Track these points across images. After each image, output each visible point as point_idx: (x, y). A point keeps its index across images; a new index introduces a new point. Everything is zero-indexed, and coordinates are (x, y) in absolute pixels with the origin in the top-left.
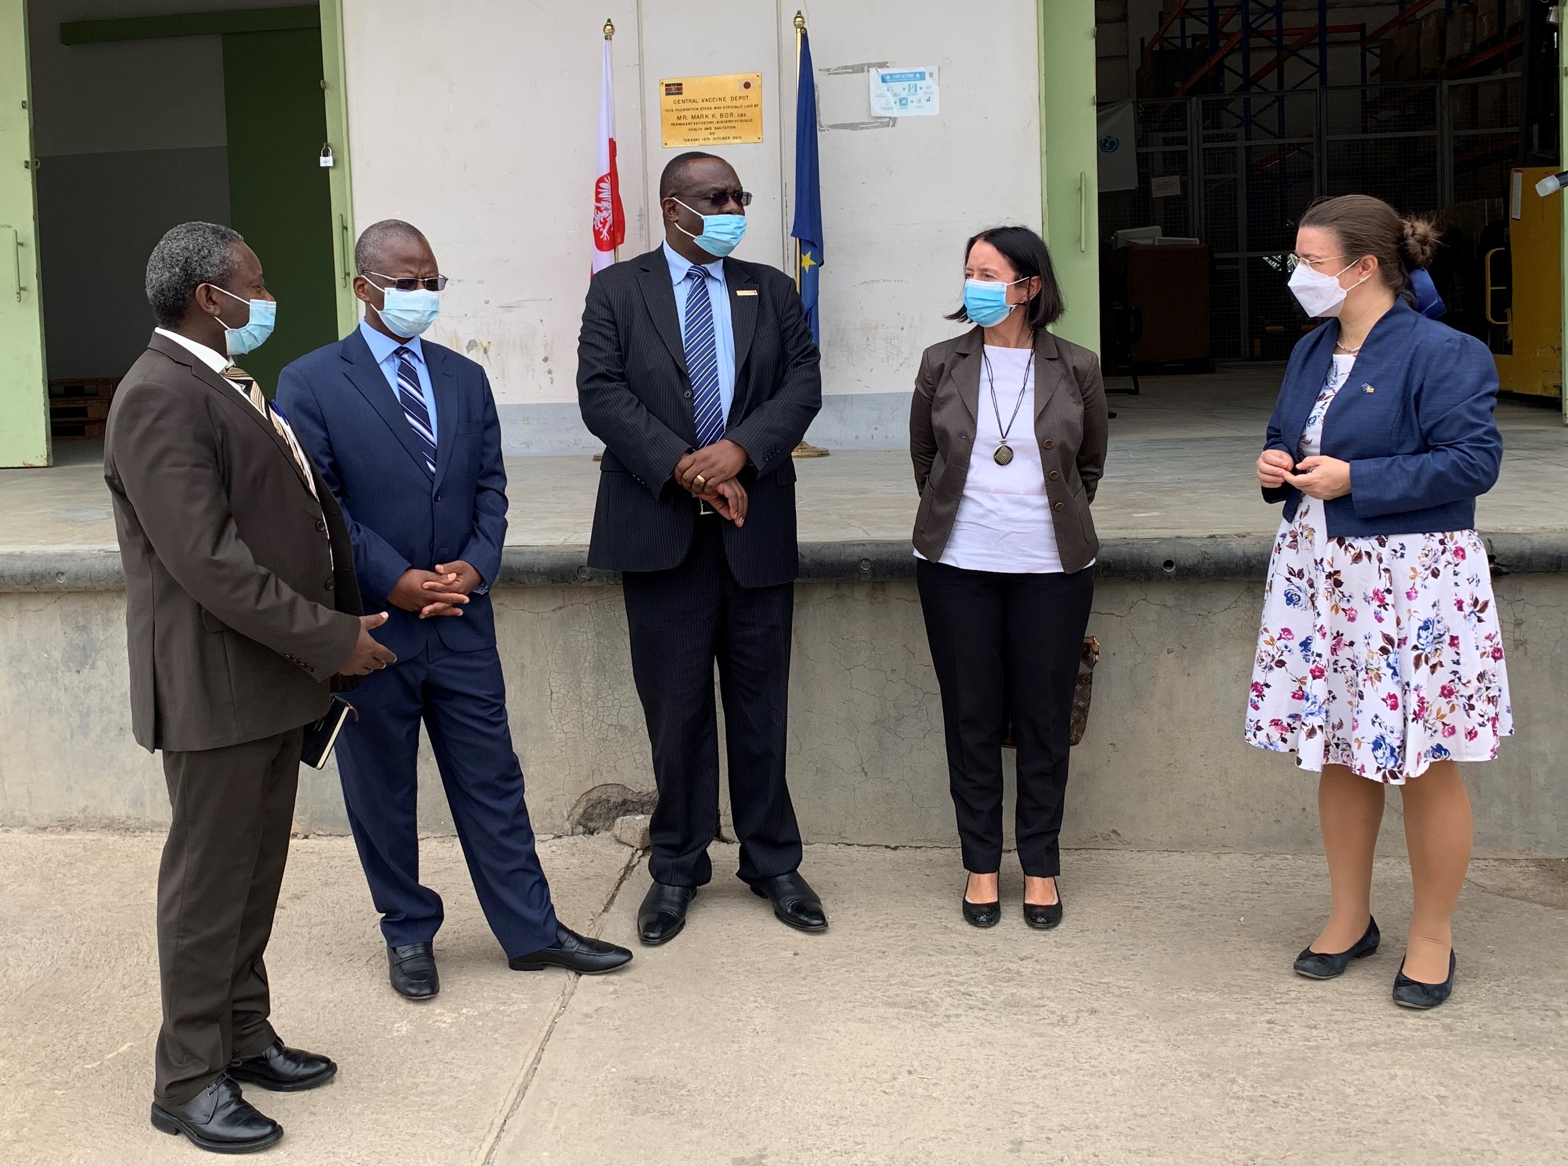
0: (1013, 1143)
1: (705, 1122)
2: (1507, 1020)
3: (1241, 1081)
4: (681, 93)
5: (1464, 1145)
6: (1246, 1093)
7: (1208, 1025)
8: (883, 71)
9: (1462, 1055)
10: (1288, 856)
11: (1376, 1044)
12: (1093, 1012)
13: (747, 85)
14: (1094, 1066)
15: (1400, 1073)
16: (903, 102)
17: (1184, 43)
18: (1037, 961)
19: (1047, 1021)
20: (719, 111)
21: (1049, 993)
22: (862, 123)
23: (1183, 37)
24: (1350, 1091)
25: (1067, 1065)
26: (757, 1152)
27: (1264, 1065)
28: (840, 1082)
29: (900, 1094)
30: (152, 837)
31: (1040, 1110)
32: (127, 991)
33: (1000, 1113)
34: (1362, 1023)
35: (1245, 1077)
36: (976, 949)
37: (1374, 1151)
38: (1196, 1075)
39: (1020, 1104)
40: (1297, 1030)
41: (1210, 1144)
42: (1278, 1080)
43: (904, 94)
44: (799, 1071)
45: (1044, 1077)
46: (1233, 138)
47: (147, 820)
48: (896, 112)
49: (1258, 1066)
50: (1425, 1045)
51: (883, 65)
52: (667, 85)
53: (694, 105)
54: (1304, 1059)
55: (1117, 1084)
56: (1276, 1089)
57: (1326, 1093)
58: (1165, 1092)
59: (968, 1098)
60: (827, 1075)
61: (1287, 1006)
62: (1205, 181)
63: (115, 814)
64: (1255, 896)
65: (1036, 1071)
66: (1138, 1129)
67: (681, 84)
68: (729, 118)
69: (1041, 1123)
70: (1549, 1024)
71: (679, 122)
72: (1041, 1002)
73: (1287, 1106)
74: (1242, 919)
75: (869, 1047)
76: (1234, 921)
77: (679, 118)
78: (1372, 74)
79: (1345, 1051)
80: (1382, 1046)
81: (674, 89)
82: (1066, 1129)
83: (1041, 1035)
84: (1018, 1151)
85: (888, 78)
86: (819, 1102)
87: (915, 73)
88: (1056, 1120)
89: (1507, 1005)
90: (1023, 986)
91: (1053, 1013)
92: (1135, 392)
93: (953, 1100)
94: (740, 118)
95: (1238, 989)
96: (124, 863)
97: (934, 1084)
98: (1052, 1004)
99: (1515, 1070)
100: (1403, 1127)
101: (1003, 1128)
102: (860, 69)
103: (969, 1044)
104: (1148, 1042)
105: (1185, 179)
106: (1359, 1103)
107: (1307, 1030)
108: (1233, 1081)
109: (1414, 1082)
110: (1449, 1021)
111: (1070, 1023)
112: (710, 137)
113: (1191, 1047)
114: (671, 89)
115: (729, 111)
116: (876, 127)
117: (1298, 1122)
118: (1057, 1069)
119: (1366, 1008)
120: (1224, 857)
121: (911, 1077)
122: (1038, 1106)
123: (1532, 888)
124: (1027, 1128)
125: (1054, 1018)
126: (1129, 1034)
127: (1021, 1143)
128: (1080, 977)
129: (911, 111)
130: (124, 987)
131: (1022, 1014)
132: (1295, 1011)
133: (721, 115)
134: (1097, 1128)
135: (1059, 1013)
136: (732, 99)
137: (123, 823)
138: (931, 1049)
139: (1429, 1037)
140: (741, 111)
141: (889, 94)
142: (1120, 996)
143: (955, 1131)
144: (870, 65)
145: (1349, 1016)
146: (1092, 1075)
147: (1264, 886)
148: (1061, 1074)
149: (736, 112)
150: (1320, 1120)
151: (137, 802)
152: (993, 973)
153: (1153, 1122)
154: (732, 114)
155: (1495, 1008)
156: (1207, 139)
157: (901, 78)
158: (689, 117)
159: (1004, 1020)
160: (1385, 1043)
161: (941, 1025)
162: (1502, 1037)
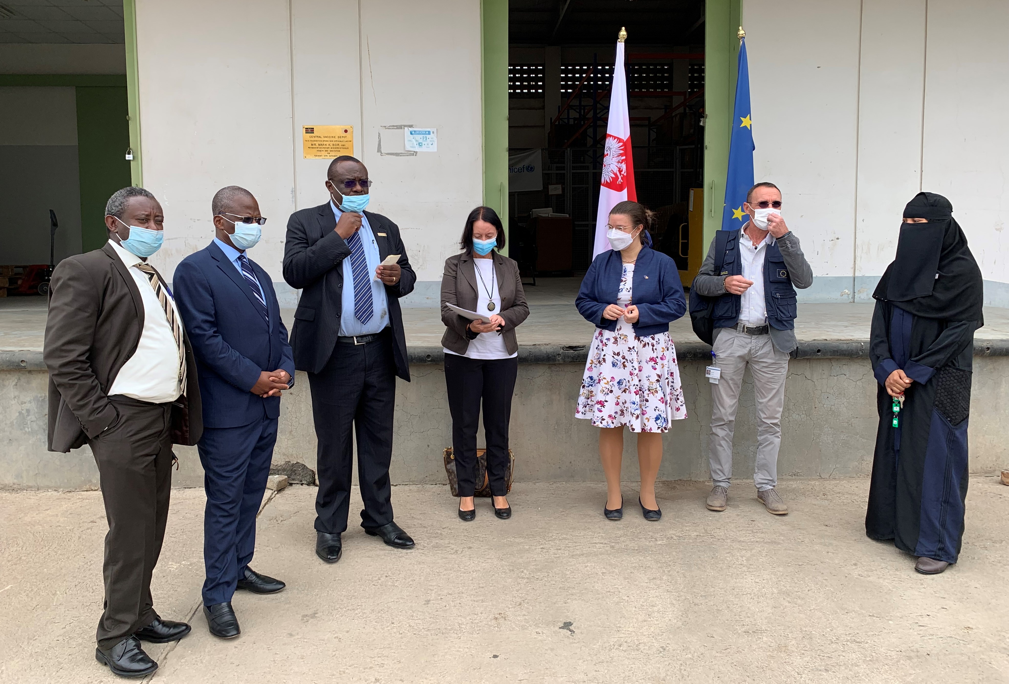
0: (426, 601)
1: (292, 601)
2: (636, 543)
3: (525, 571)
4: (313, 133)
5: (608, 590)
6: (527, 576)
7: (517, 551)
8: (411, 129)
9: (615, 557)
10: (564, 483)
11: (582, 555)
12: (470, 548)
13: (346, 131)
14: (466, 569)
15: (589, 565)
16: (420, 144)
17: (568, 121)
18: (450, 529)
19: (450, 553)
20: (332, 143)
21: (451, 542)
22: (401, 153)
23: (568, 118)
24: (568, 573)
25: (455, 569)
26: (313, 612)
27: (536, 565)
28: (355, 582)
29: (381, 585)
30: (27, 493)
31: (440, 588)
32: (10, 563)
33: (423, 590)
34: (579, 547)
35: (527, 570)
36: (424, 525)
37: (572, 594)
38: (507, 571)
39: (432, 586)
40: (552, 551)
41: (508, 596)
42: (541, 570)
43: (421, 141)
44: (337, 579)
45: (444, 575)
46: (588, 168)
47: (24, 485)
48: (417, 149)
49: (534, 565)
50: (601, 554)
51: (411, 126)
52: (306, 128)
53: (319, 139)
54: (553, 562)
55: (474, 576)
56: (539, 574)
57: (558, 574)
58: (493, 578)
59: (411, 584)
60: (350, 580)
61: (550, 542)
62: (573, 188)
63: (7, 482)
64: (547, 499)
65: (441, 573)
66: (480, 592)
67: (313, 128)
68: (337, 147)
69: (439, 593)
70: (652, 543)
71: (312, 146)
72: (449, 545)
73: (542, 580)
74: (539, 509)
75: (370, 567)
76: (536, 509)
77: (312, 145)
78: (653, 140)
79: (570, 558)
80: (585, 555)
81: (309, 130)
82: (450, 594)
83: (446, 558)
84: (428, 604)
85: (413, 132)
86: (344, 590)
87: (426, 131)
88: (446, 591)
89: (637, 537)
90: (442, 539)
91: (452, 549)
92: (534, 284)
93: (403, 586)
94: (342, 147)
95: (532, 536)
96: (11, 505)
97: (396, 581)
98: (453, 546)
99: (634, 561)
100: (586, 585)
101: (423, 596)
102: (400, 127)
103: (414, 564)
104: (490, 559)
105: (563, 186)
106: (571, 577)
107: (556, 551)
108: (523, 572)
109: (594, 568)
110: (613, 544)
111: (459, 553)
112: (327, 155)
113: (507, 560)
114: (308, 131)
115: (337, 143)
116: (408, 155)
117: (545, 585)
118: (450, 572)
119: (582, 541)
120: (537, 484)
121: (387, 578)
122: (439, 586)
123: (659, 492)
124: (433, 595)
125: (452, 551)
126: (483, 556)
127: (429, 601)
128: (467, 534)
129: (424, 149)
130: (9, 561)
131: (439, 550)
132: (553, 544)
133: (333, 145)
134: (463, 593)
135: (455, 549)
136: (339, 137)
137: (11, 487)
138: (397, 567)
139: (604, 551)
140: (343, 143)
141: (414, 140)
142: (483, 541)
143: (402, 598)
144: (405, 126)
145: (575, 544)
146: (465, 573)
147: (552, 495)
148: (451, 573)
149: (340, 143)
150: (554, 584)
151: (19, 476)
152: (430, 535)
153: (486, 589)
154: (338, 145)
155: (632, 538)
156: (574, 168)
157: (420, 133)
158: (317, 145)
159: (431, 553)
160: (586, 554)
161: (403, 557)
162: (632, 549)
